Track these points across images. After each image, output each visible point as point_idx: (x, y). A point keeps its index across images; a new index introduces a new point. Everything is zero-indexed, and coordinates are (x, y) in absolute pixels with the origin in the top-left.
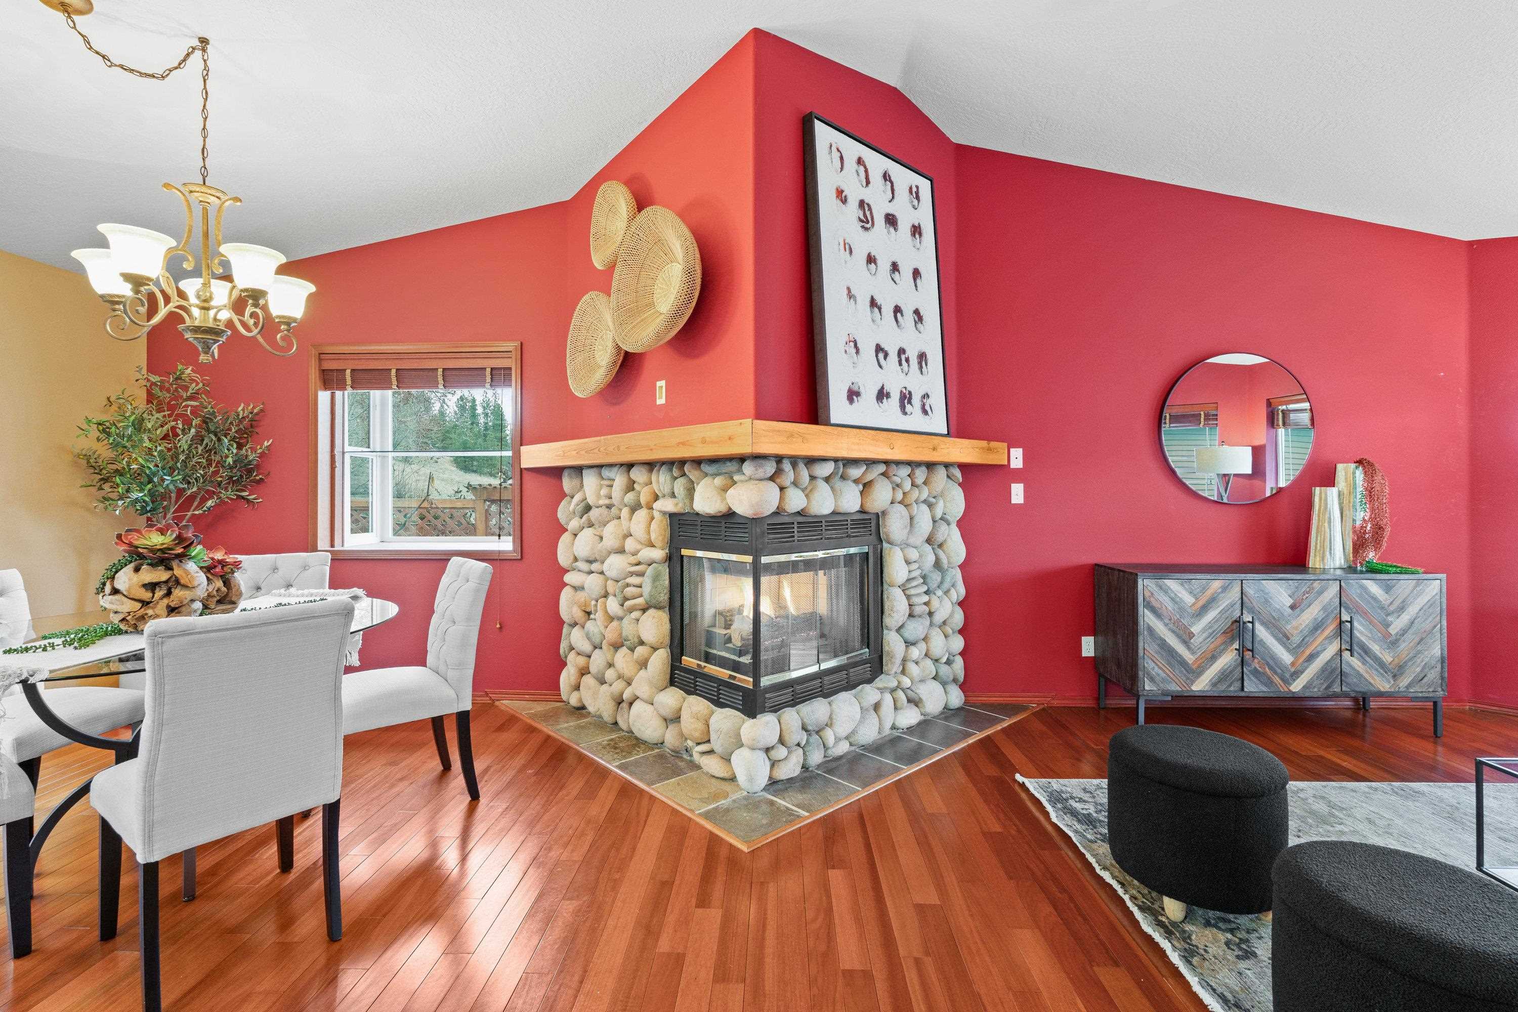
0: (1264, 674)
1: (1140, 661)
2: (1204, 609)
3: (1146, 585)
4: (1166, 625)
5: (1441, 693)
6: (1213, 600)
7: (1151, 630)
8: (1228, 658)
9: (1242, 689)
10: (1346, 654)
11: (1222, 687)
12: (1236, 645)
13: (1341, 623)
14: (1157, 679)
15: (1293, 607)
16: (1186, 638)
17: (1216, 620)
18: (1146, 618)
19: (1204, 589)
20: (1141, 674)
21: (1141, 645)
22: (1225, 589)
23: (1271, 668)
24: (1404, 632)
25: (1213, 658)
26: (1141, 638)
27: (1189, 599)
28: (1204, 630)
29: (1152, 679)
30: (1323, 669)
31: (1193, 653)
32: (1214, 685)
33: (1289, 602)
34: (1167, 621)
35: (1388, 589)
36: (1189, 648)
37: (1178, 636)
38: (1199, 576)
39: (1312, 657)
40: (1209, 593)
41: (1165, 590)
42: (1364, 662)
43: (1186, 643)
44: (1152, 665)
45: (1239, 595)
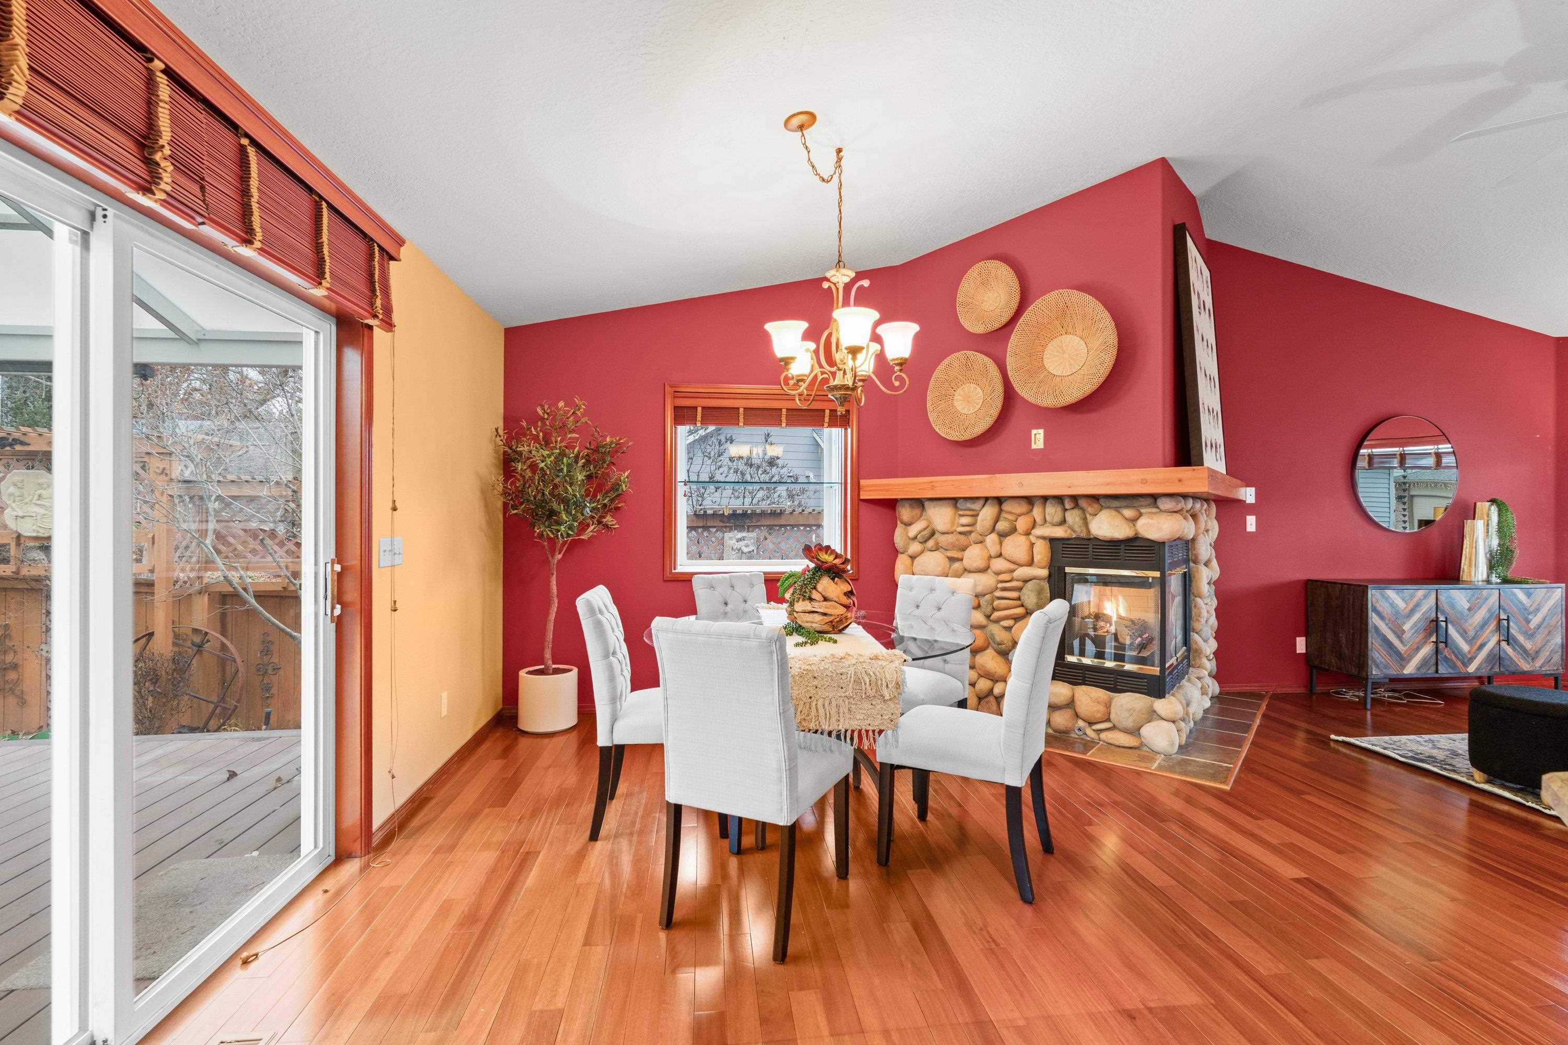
0: (1452, 660)
1: (1370, 653)
2: (1412, 611)
3: (1373, 594)
4: (1387, 625)
5: (1561, 671)
6: (1417, 605)
7: (1377, 629)
8: (1427, 650)
9: (1437, 671)
10: (1504, 644)
11: (1423, 671)
12: (1434, 639)
13: (1500, 620)
14: (1381, 666)
15: (1469, 609)
16: (1400, 635)
17: (1419, 620)
18: (1374, 619)
19: (1412, 596)
20: (1370, 662)
21: (1370, 640)
22: (1425, 597)
23: (1456, 656)
24: (1539, 626)
25: (1418, 649)
26: (1370, 635)
27: (1401, 604)
28: (1412, 628)
29: (1377, 666)
30: (1489, 655)
31: (1405, 646)
32: (1418, 669)
33: (1466, 605)
34: (1387, 622)
35: (1529, 595)
36: (1402, 642)
37: (1395, 633)
38: (1409, 587)
39: (1482, 646)
40: (1415, 600)
41: (1387, 599)
42: (1514, 649)
43: (1400, 638)
44: (1377, 655)
45: (1434, 601)
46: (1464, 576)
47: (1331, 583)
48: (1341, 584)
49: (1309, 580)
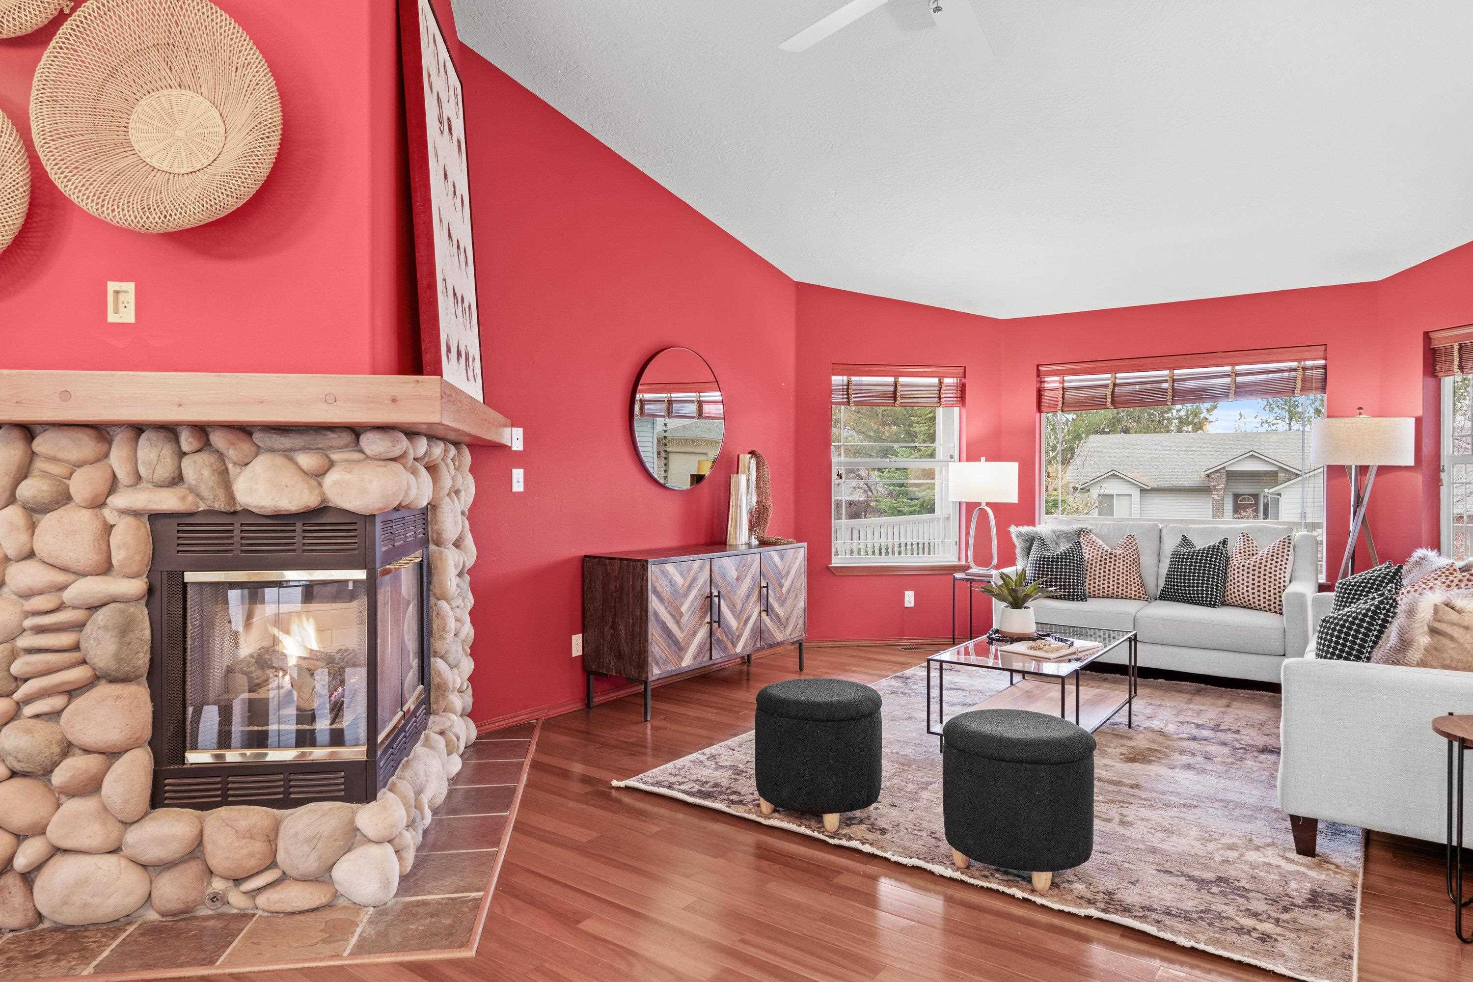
0: (723, 641)
1: (650, 647)
2: (690, 588)
3: (653, 570)
4: (666, 608)
5: (804, 636)
6: (694, 580)
7: (656, 614)
8: (702, 633)
9: (711, 658)
10: (764, 614)
11: (699, 660)
12: (708, 619)
13: (761, 588)
14: (661, 662)
15: (737, 579)
16: (677, 617)
17: (696, 598)
18: (654, 603)
19: (690, 570)
20: (650, 659)
21: (650, 630)
22: (701, 568)
23: (727, 636)
24: (789, 590)
25: (694, 634)
26: (650, 624)
27: (679, 580)
28: (689, 608)
29: (657, 664)
30: (752, 630)
31: (682, 632)
32: (695, 658)
33: (734, 574)
34: (666, 604)
35: (782, 557)
36: (680, 628)
37: (674, 617)
38: (686, 558)
39: (747, 620)
40: (692, 573)
41: (665, 574)
42: (771, 619)
43: (678, 623)
44: (657, 648)
45: (709, 573)
46: (731, 540)
47: (608, 558)
48: (621, 559)
49: (585, 556)
